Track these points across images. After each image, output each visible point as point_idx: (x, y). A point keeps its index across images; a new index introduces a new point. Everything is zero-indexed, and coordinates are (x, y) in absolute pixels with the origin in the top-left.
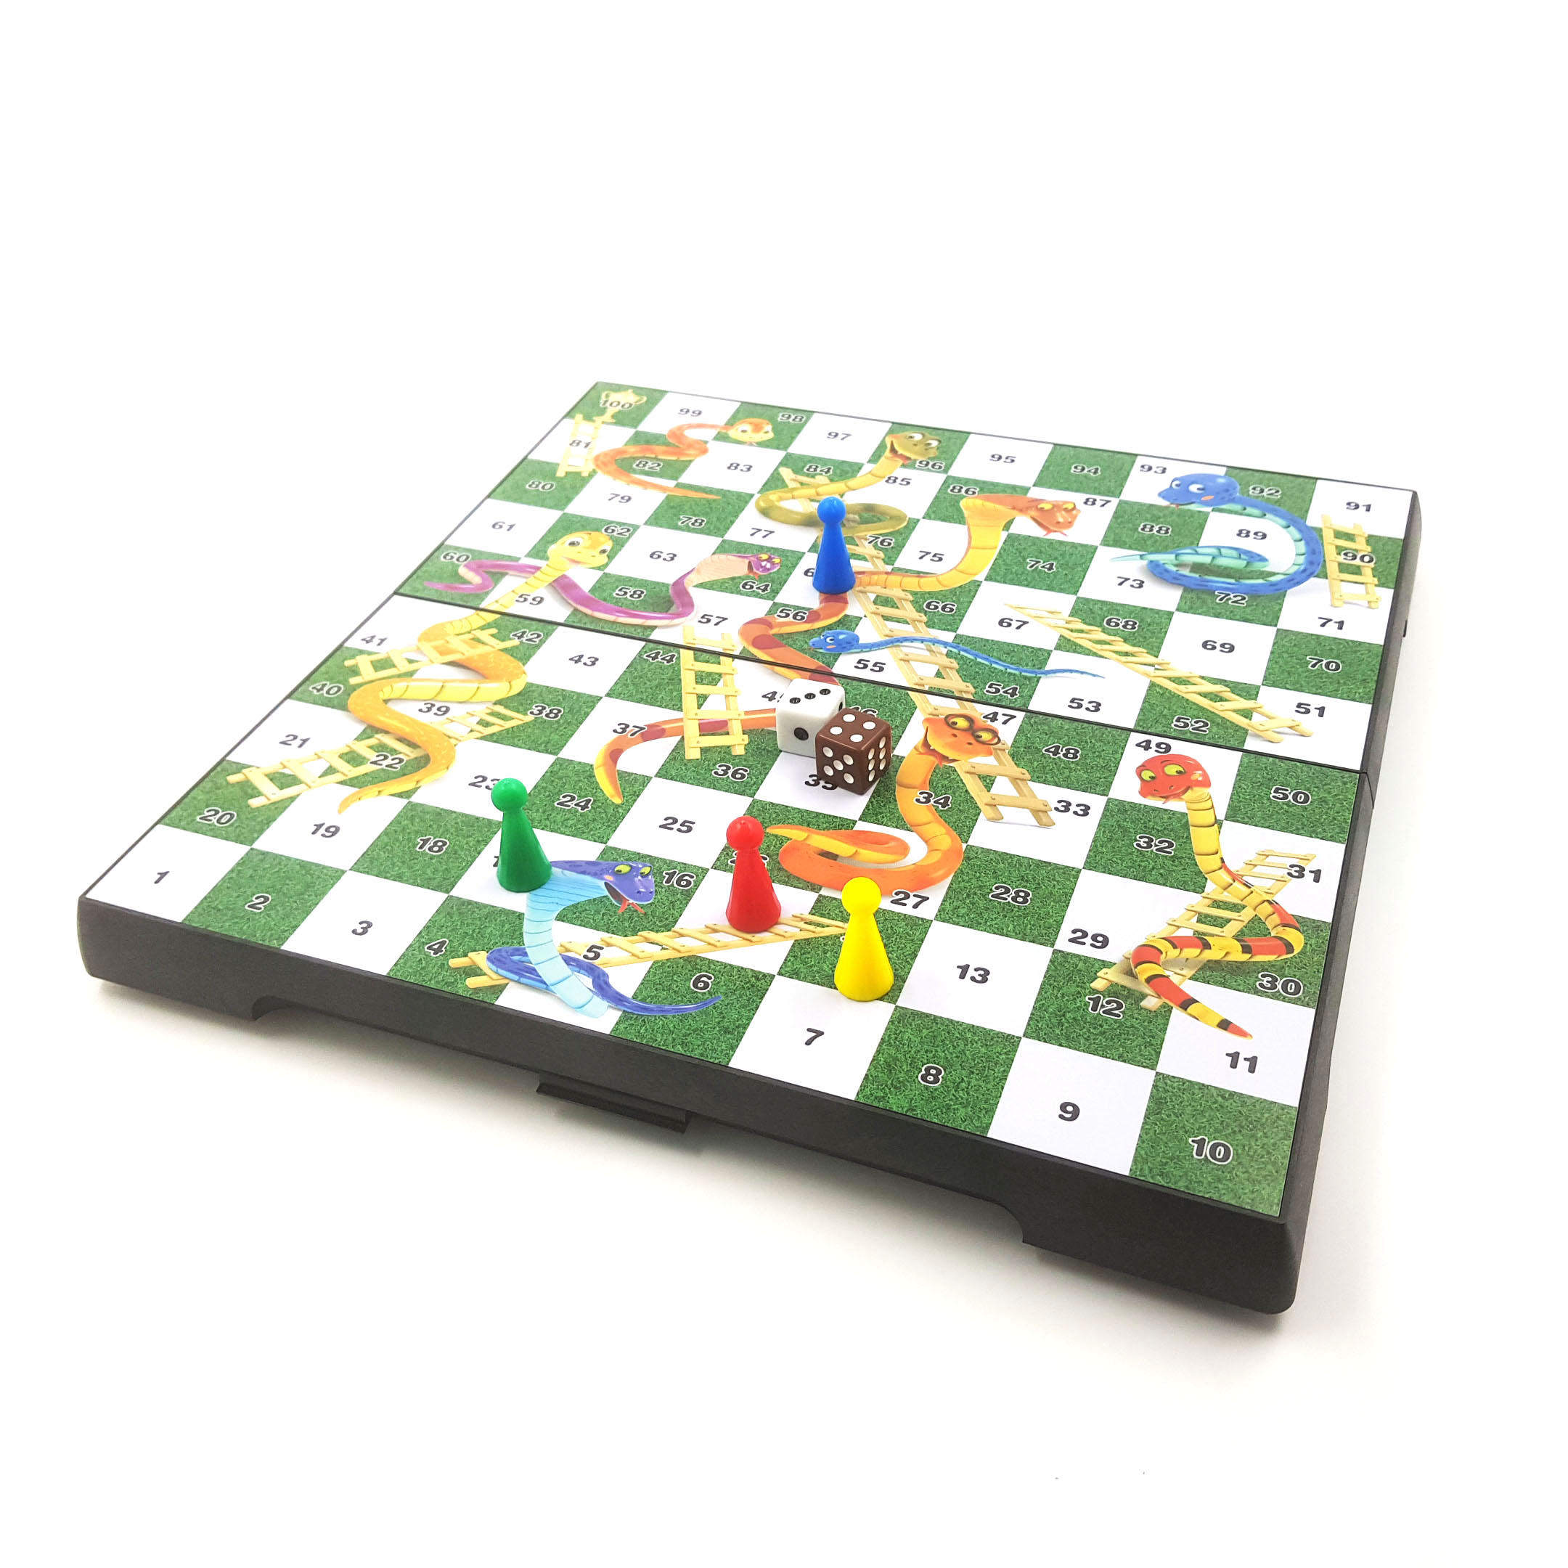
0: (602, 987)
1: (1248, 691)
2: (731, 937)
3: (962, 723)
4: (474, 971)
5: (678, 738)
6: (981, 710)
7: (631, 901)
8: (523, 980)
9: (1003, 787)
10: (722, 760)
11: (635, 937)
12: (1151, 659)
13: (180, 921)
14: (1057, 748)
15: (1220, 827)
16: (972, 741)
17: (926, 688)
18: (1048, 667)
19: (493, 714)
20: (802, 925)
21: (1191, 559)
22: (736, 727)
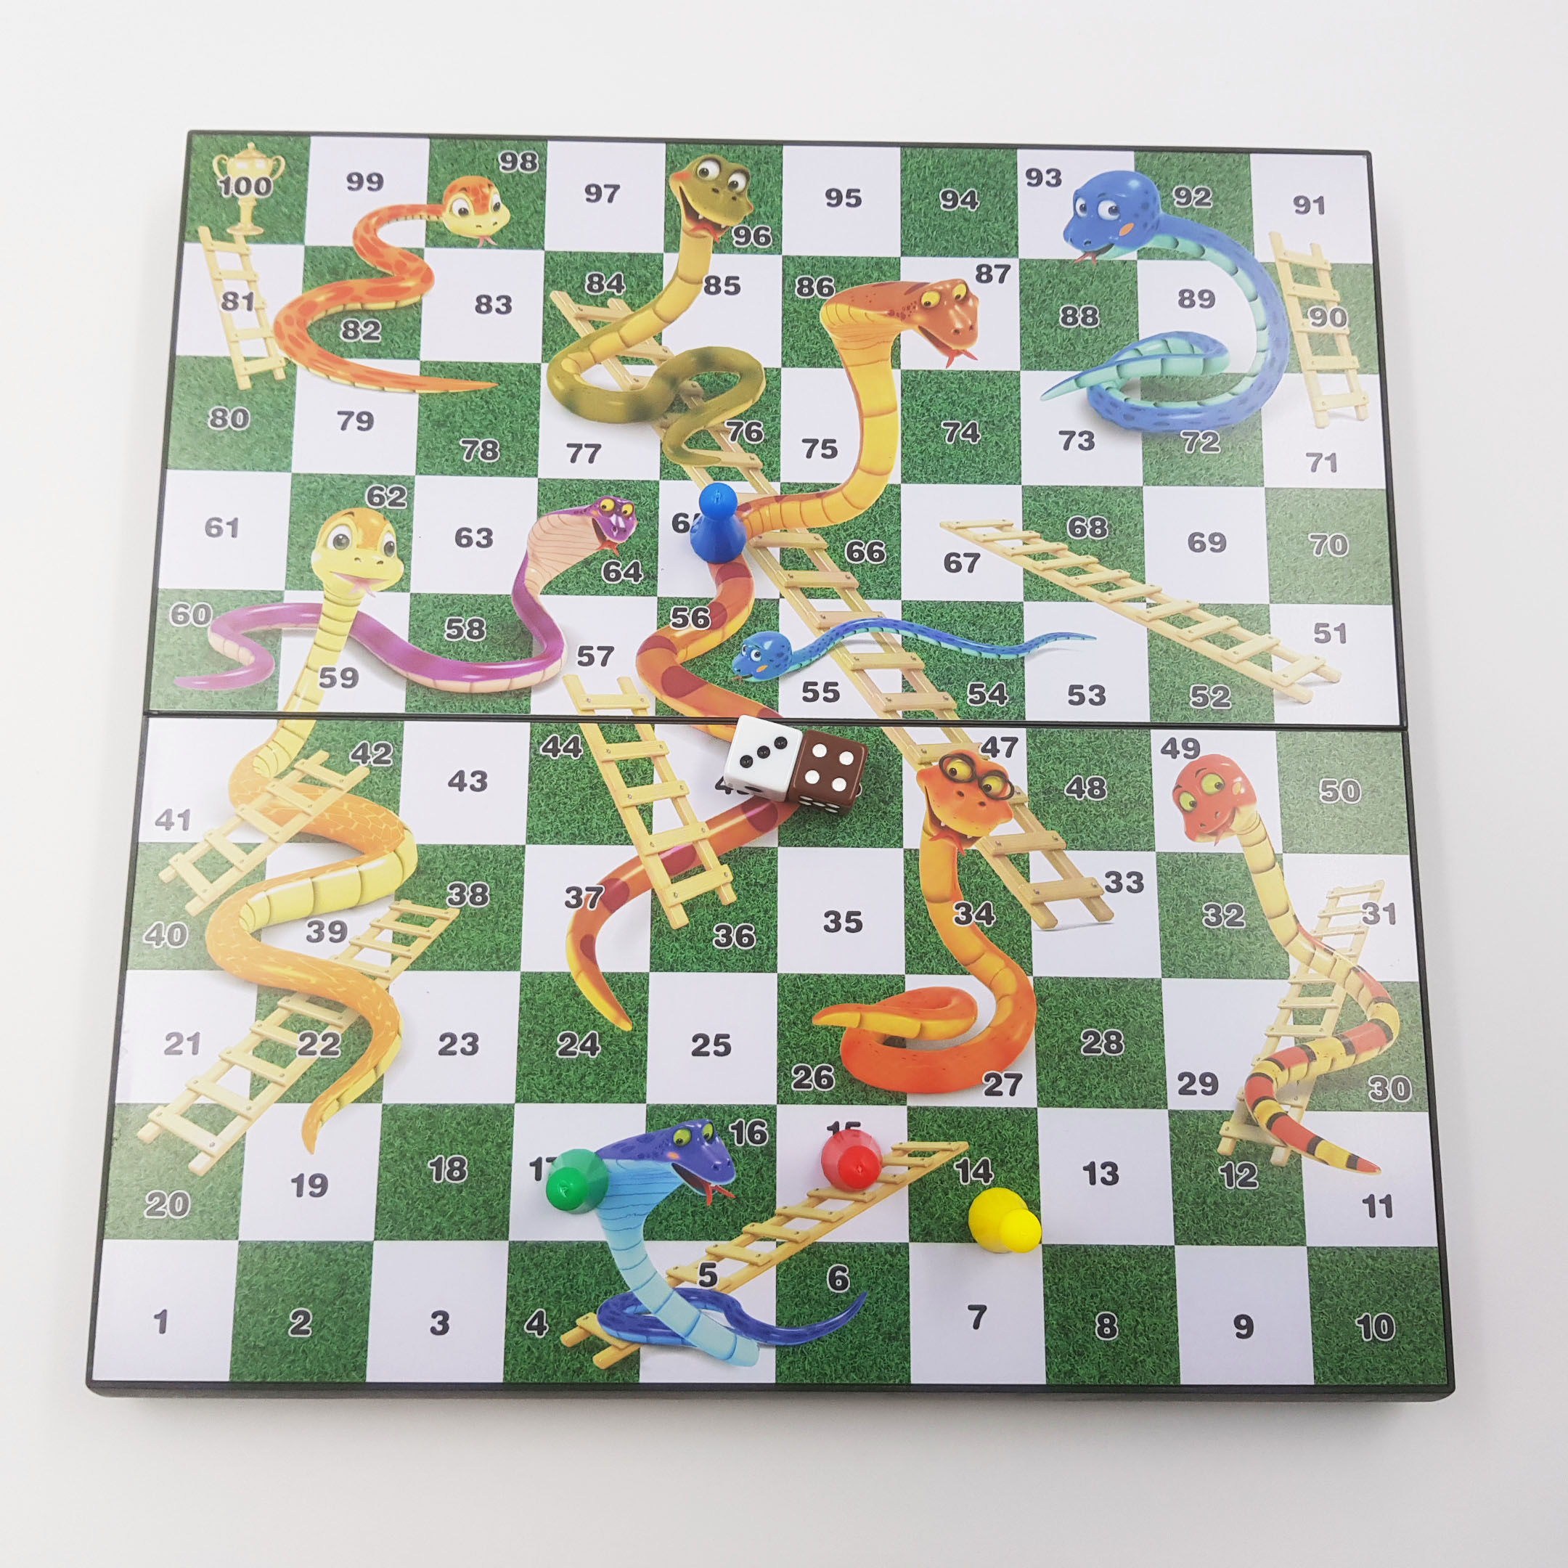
0: (741, 1322)
1: (1254, 618)
2: (838, 1205)
3: (962, 769)
4: (594, 1345)
5: (649, 892)
6: (979, 736)
7: (713, 1184)
8: (654, 1339)
9: (1041, 869)
10: (716, 917)
11: (742, 1237)
12: (1135, 588)
14: (1078, 781)
15: (1281, 862)
16: (984, 799)
17: (900, 715)
18: (1028, 636)
19: (406, 918)
20: (906, 1159)
21: (1137, 370)
22: (707, 854)
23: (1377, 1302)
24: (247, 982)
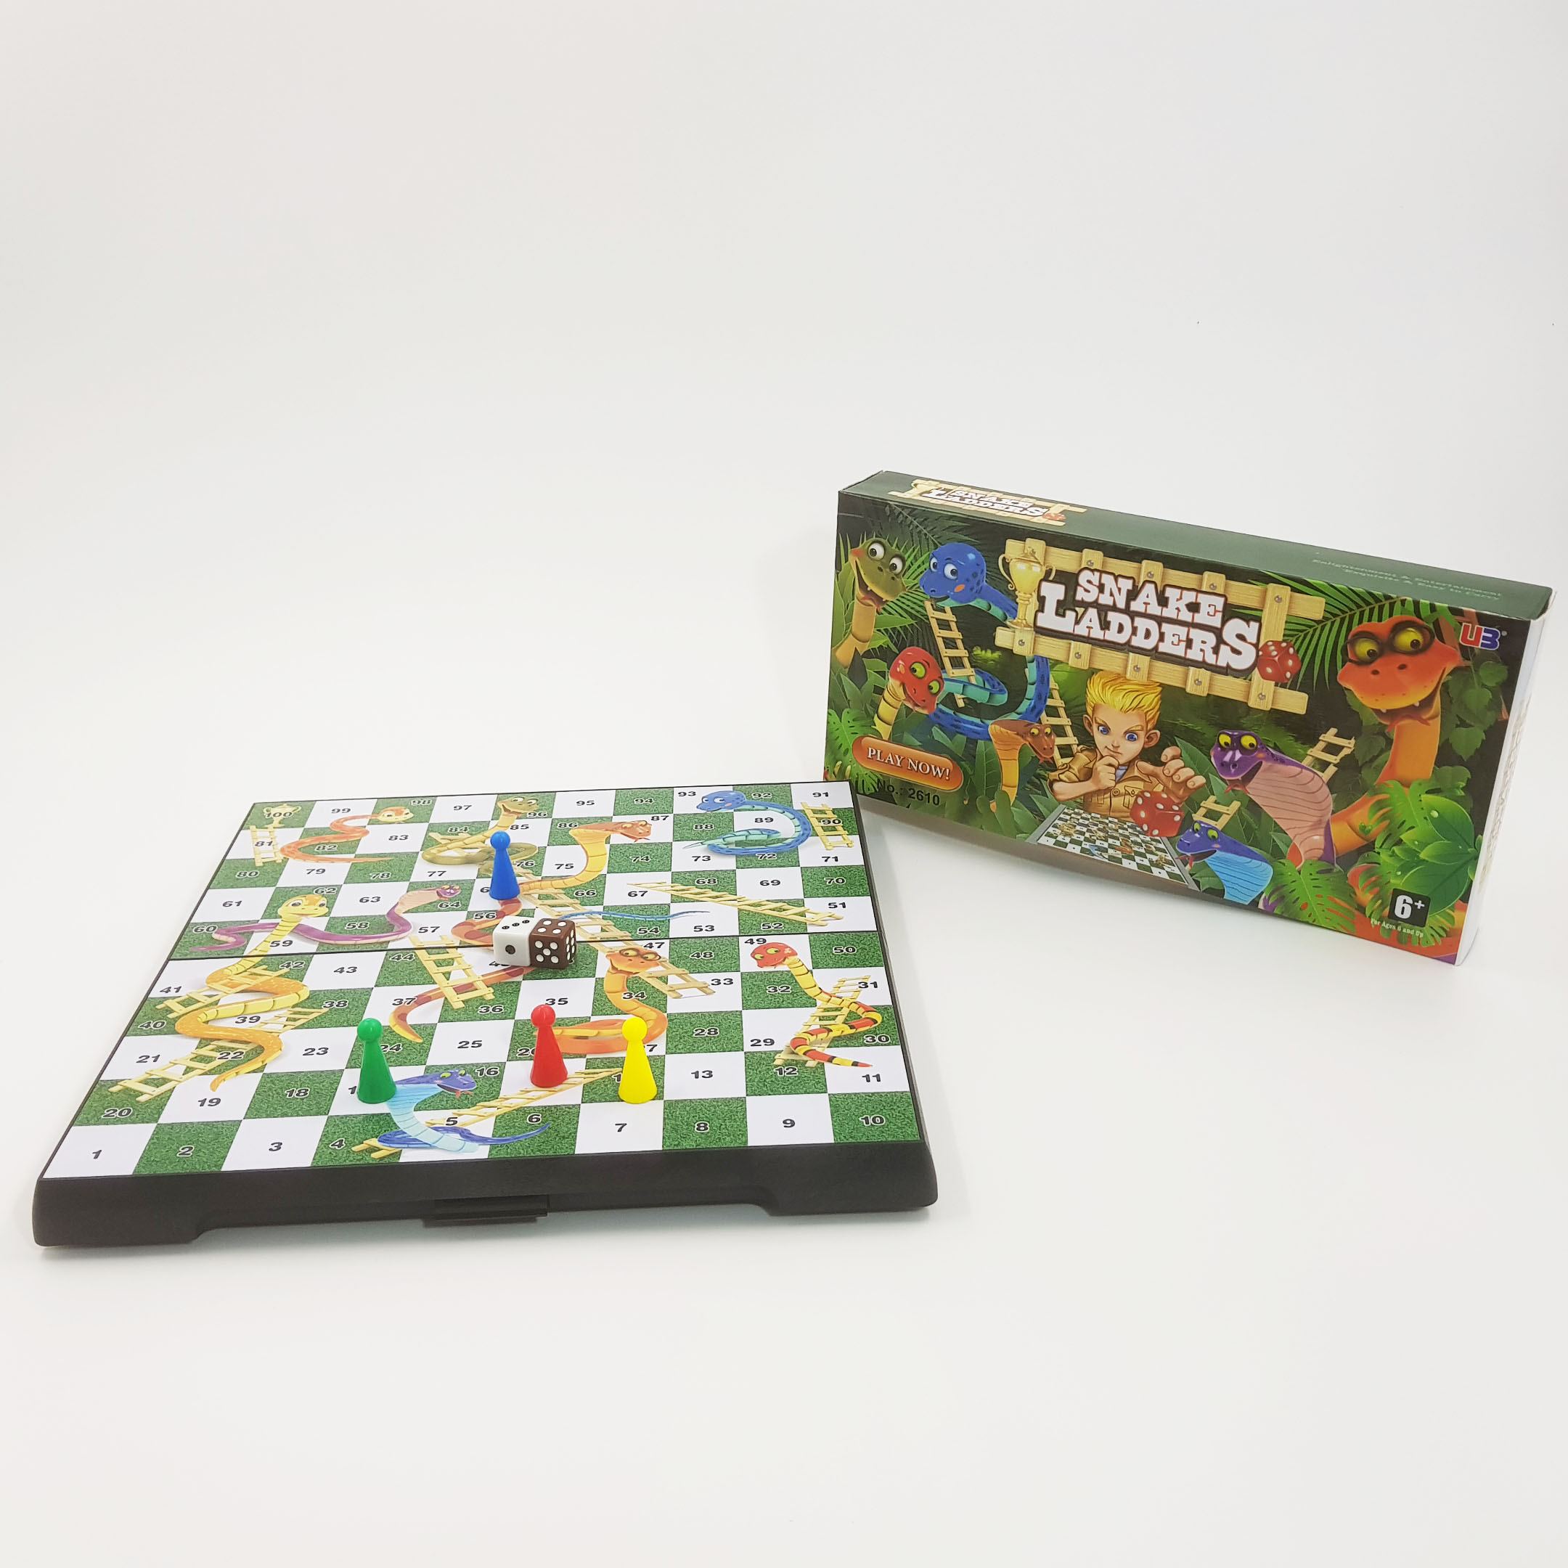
0: (467, 1136)
1: (799, 903)
2: (541, 1092)
3: (631, 953)
4: (377, 1149)
5: (443, 998)
6: (641, 944)
7: (462, 1090)
8: (410, 1146)
9: (674, 980)
10: (481, 1004)
11: (476, 1107)
12: (733, 897)
13: (131, 1173)
14: (698, 954)
15: (812, 973)
16: (642, 960)
17: (599, 939)
18: (671, 913)
19: (295, 1013)
20: (583, 1075)
21: (733, 839)
22: (480, 985)
23: (871, 1111)
24: (195, 1037)
